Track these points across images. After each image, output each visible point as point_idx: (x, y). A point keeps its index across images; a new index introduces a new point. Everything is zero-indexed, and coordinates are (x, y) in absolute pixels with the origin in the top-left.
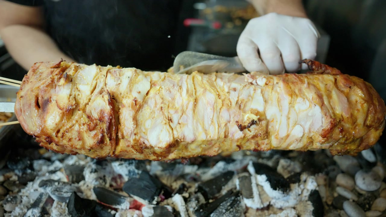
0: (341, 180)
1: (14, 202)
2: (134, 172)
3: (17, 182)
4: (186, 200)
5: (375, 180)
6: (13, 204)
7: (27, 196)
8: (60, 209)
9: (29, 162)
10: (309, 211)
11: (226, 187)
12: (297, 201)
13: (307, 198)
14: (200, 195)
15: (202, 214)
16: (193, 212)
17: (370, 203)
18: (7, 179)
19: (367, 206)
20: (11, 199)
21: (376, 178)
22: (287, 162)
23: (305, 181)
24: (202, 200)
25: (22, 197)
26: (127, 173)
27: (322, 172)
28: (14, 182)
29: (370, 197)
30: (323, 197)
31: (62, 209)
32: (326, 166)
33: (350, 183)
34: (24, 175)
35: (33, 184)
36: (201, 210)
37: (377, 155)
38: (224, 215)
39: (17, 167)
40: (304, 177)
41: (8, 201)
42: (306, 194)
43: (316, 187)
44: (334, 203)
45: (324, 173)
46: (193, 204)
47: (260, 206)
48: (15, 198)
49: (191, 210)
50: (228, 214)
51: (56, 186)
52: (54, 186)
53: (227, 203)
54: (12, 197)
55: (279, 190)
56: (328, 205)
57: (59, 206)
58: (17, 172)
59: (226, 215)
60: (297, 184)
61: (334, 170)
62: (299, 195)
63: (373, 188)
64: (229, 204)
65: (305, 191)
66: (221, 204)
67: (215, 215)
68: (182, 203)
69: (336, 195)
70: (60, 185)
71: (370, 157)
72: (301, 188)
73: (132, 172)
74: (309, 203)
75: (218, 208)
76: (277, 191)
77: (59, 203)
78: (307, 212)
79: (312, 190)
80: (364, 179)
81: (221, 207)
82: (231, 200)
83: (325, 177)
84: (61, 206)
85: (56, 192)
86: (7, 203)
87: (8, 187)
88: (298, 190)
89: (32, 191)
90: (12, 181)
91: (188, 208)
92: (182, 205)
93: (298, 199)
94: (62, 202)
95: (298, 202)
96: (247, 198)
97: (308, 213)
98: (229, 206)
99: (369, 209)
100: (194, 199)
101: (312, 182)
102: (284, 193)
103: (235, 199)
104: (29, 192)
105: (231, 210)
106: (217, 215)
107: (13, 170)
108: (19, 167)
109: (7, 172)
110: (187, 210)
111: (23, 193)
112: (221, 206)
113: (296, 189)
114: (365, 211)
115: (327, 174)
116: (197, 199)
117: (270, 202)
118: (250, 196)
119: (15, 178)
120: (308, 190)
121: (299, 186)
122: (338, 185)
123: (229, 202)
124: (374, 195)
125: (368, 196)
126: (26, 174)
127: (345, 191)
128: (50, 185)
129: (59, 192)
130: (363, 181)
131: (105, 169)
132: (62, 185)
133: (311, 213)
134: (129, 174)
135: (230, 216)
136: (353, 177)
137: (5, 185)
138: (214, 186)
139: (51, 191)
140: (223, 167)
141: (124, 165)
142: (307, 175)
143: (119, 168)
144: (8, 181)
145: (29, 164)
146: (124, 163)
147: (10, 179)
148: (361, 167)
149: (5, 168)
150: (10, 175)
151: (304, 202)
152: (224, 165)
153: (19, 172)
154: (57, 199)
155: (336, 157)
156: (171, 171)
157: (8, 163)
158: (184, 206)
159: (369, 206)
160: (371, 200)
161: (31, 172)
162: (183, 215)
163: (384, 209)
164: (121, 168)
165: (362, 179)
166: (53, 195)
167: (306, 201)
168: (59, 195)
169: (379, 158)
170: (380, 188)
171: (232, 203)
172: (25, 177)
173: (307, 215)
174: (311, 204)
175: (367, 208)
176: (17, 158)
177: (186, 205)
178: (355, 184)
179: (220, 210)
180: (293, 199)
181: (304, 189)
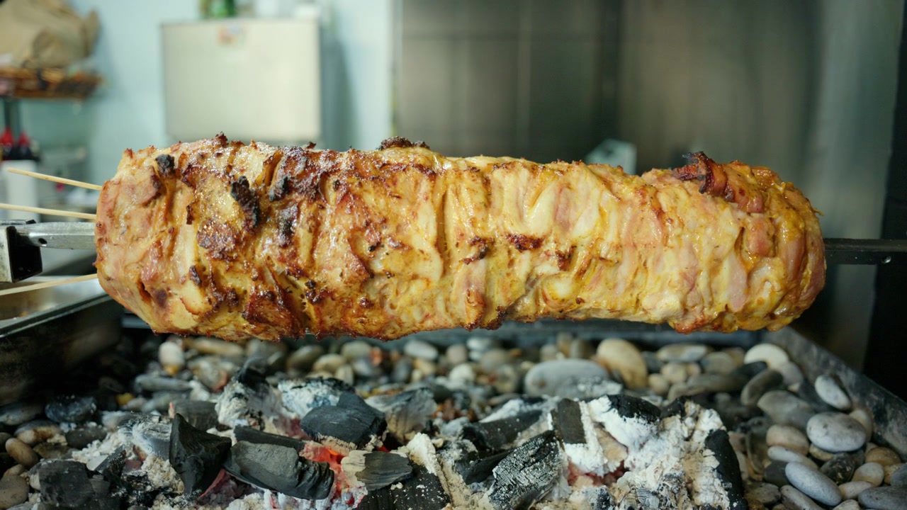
0: (777, 435)
2: (326, 398)
3: (66, 444)
4: (438, 450)
5: (850, 427)
8: (159, 471)
9: (94, 406)
10: (710, 469)
11: (525, 433)
12: (681, 450)
13: (702, 445)
14: (467, 441)
15: (472, 467)
16: (453, 466)
17: (845, 469)
18: (41, 440)
19: (840, 475)
21: (853, 425)
23: (696, 419)
24: (472, 447)
26: (310, 400)
28: (57, 446)
29: (843, 459)
31: (162, 471)
33: (798, 439)
34: (81, 430)
35: (99, 445)
36: (471, 462)
37: (851, 394)
38: (522, 471)
39: (67, 412)
40: (692, 406)
42: (699, 439)
43: (721, 427)
44: (765, 476)
45: (738, 430)
46: (455, 454)
49: (449, 463)
50: (531, 470)
51: (154, 423)
52: (150, 424)
53: (527, 449)
55: (638, 417)
56: (752, 480)
57: (158, 466)
58: (64, 425)
59: (525, 472)
60: (678, 416)
61: (760, 424)
62: (687, 439)
63: (849, 442)
64: (531, 452)
65: (697, 433)
66: (516, 450)
67: (502, 470)
68: (428, 448)
69: (767, 464)
70: (164, 423)
71: (836, 397)
72: (686, 425)
73: (321, 399)
74: (708, 452)
75: (508, 458)
76: (634, 419)
77: (158, 460)
78: (705, 471)
79: (711, 431)
80: (825, 426)
81: (515, 455)
82: (536, 446)
83: (742, 435)
84: (161, 466)
85: (154, 432)
87: (40, 453)
88: (682, 428)
89: (96, 454)
90: (51, 443)
91: (442, 461)
92: (428, 453)
93: (682, 446)
94: (165, 460)
95: (683, 454)
96: (573, 442)
97: (708, 474)
98: (532, 456)
99: (848, 478)
100: (454, 446)
101: (711, 418)
103: (544, 443)
104: (88, 455)
105: (538, 464)
106: (506, 469)
107: (57, 423)
108: (72, 414)
109: (42, 425)
110: (441, 464)
112: (515, 453)
113: (677, 427)
114: (838, 485)
116: (462, 447)
117: (622, 462)
118: (579, 438)
119: (59, 439)
120: (703, 432)
121: (682, 420)
122: (769, 447)
123: (533, 449)
124: (854, 459)
125: (838, 458)
126: (86, 428)
127: (787, 450)
128: (142, 421)
129: (159, 433)
130: (825, 431)
131: (262, 398)
132: (168, 423)
133: (715, 473)
134: (313, 403)
135: (534, 476)
136: (803, 430)
137: (37, 450)
138: (499, 429)
139: (142, 430)
140: (517, 409)
141: (303, 389)
142: (698, 406)
143: (292, 393)
144: (44, 443)
145: (92, 409)
146: (306, 386)
147: (49, 441)
148: (816, 412)
149: (41, 418)
150: (50, 433)
151: (698, 453)
152: (521, 406)
153: (70, 426)
154: (154, 452)
155: (763, 403)
156: (404, 403)
157: (48, 407)
158: (433, 454)
159: (843, 475)
160: (848, 465)
161: (96, 427)
162: (431, 469)
163: (880, 481)
164: (296, 394)
165: (821, 427)
166: (145, 438)
167: (701, 451)
168: (159, 438)
169: (856, 399)
170: (864, 447)
171: (539, 450)
172: (82, 432)
173: (707, 477)
174: (713, 453)
175: (840, 479)
176: (70, 396)
177: (438, 455)
178: (810, 442)
179: (514, 461)
180: (671, 448)
181: (694, 430)
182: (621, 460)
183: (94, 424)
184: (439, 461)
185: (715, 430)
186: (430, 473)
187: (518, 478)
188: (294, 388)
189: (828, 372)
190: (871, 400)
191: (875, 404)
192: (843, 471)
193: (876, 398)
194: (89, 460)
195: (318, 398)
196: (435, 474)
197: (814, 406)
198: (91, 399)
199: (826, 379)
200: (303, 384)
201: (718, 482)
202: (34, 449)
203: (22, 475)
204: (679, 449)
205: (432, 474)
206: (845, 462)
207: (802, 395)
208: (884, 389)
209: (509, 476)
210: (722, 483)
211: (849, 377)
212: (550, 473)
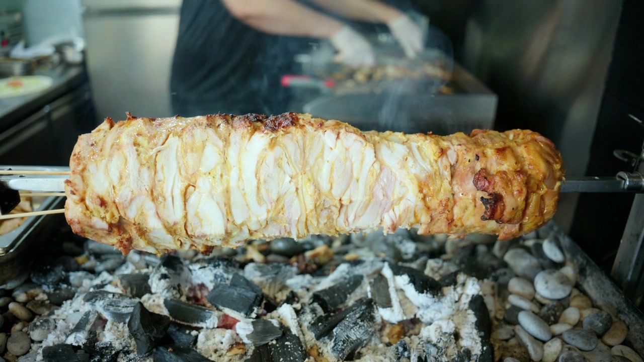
0: (515, 285)
1: (45, 327)
2: (222, 276)
3: (47, 302)
4: (298, 312)
5: (562, 283)
6: (44, 329)
7: (64, 320)
8: (117, 332)
9: (63, 273)
10: (470, 323)
11: (352, 295)
12: (453, 310)
13: (467, 306)
14: (316, 305)
15: (321, 328)
16: (308, 327)
17: (556, 314)
18: (32, 298)
19: (552, 318)
20: (41, 323)
21: (564, 281)
22: (438, 263)
23: (464, 284)
24: (320, 312)
25: (57, 321)
26: (212, 278)
27: (488, 278)
28: (42, 303)
29: (555, 306)
30: (491, 311)
31: (119, 331)
32: (494, 269)
33: (528, 290)
34: (58, 292)
35: (71, 303)
36: (320, 324)
37: (566, 252)
38: (352, 330)
39: (46, 279)
40: (461, 278)
41: (36, 326)
42: (465, 301)
43: (479, 291)
44: (506, 317)
45: (491, 279)
46: (308, 318)
47: (402, 317)
48: (47, 321)
49: (305, 324)
50: (357, 329)
51: (109, 298)
52: (107, 299)
53: (355, 314)
54: (41, 321)
55: (427, 293)
56: (497, 320)
57: (116, 328)
58: (45, 287)
59: (354, 330)
60: (452, 287)
61: (505, 274)
62: (456, 302)
63: (560, 294)
64: (358, 316)
65: (464, 297)
66: (348, 316)
67: (339, 330)
68: (292, 315)
69: (508, 306)
70: (116, 298)
71: (555, 255)
72: (457, 293)
73: (219, 276)
74: (470, 311)
75: (343, 321)
76: (424, 294)
77: (115, 323)
78: (468, 324)
79: (473, 295)
80: (546, 283)
81: (347, 319)
82: (361, 311)
83: (493, 283)
84: (118, 328)
85: (111, 307)
86: (35, 328)
87: (32, 309)
88: (454, 295)
89: (71, 311)
90: (38, 301)
91: (301, 323)
92: (292, 319)
93: (454, 307)
94: (119, 323)
95: (454, 312)
96: (384, 307)
97: (469, 326)
98: (358, 318)
99: (556, 322)
100: (308, 311)
101: (473, 284)
102: (434, 297)
103: (366, 308)
104: (66, 313)
105: (362, 323)
106: (342, 329)
107: (40, 286)
108: (50, 280)
109: (31, 288)
110: (300, 326)
111: (58, 316)
112: (347, 317)
113: (451, 293)
114: (550, 325)
115: (496, 279)
116: (313, 311)
117: (415, 315)
118: (388, 304)
119: (42, 297)
120: (468, 295)
121: (455, 289)
122: (511, 293)
123: (359, 313)
124: (562, 304)
125: (553, 305)
126: (60, 289)
127: (521, 299)
128: (102, 298)
129: (115, 307)
130: (545, 286)
131: (179, 274)
132: (119, 297)
133: (474, 326)
134: (214, 280)
135: (360, 333)
136: (531, 281)
137: (29, 306)
138: (336, 295)
139: (103, 306)
140: (347, 270)
141: (207, 269)
142: (466, 276)
143: (200, 272)
144: (33, 301)
145: (63, 275)
146: (208, 266)
147: (36, 299)
148: (542, 268)
149: (28, 282)
150: (36, 293)
151: (463, 311)
152: (348, 268)
153: (49, 288)
154: (112, 319)
155: (508, 258)
156: (274, 276)
157: (32, 275)
158: (295, 319)
159: (555, 318)
160: (558, 311)
161: (67, 288)
162: (294, 331)
163: (576, 321)
164: (202, 273)
165: (544, 282)
166: (105, 311)
167: (466, 310)
168: (115, 311)
169: (568, 256)
170: (570, 295)
171: (363, 314)
172: (58, 294)
173: (468, 328)
174: (473, 313)
175: (552, 321)
176: (46, 267)
177: (298, 319)
178: (535, 291)
179: (346, 323)
180: (447, 308)
181: (462, 294)
182: (414, 313)
183: (65, 286)
184: (299, 323)
185: (475, 295)
186: (293, 333)
187: (349, 335)
188: (200, 268)
189: (552, 234)
190: (578, 261)
191: (580, 263)
192: (555, 315)
193: (581, 260)
194: (67, 316)
195: (217, 276)
196: (297, 335)
197: (542, 261)
198: (61, 267)
199: (550, 242)
200: (206, 265)
201: (475, 331)
202: (27, 306)
203: (24, 330)
204: (452, 309)
205: (295, 335)
206: (556, 309)
207: (533, 251)
208: (586, 256)
209: (344, 334)
210: (478, 332)
211: (566, 241)
212: (370, 330)
